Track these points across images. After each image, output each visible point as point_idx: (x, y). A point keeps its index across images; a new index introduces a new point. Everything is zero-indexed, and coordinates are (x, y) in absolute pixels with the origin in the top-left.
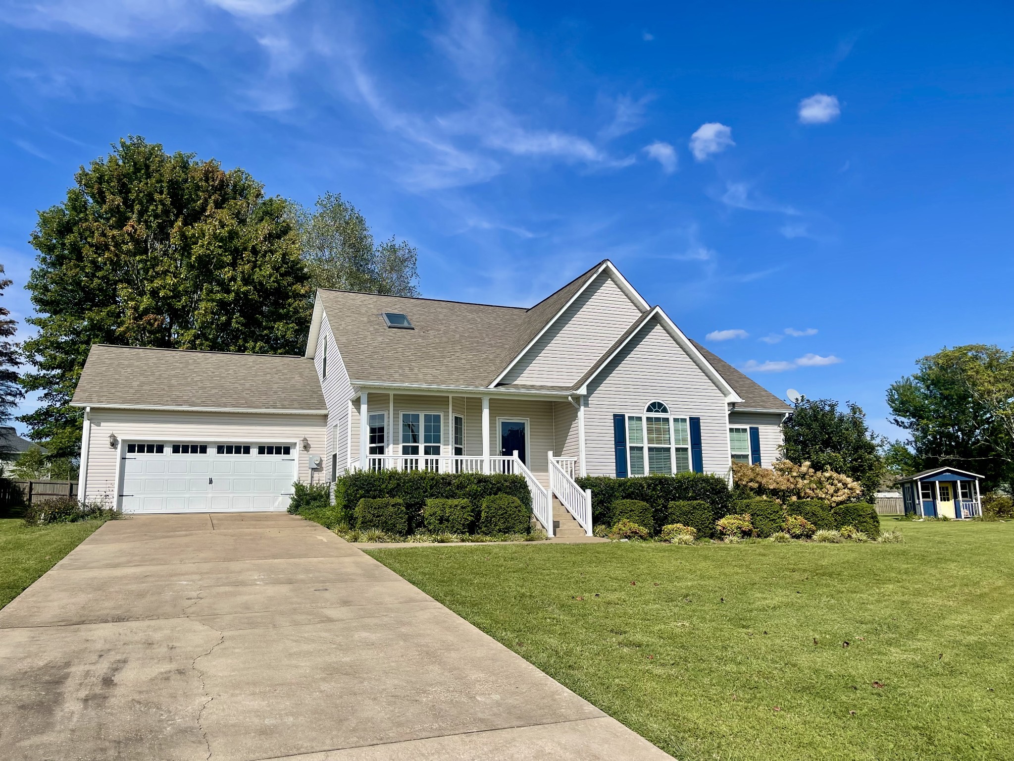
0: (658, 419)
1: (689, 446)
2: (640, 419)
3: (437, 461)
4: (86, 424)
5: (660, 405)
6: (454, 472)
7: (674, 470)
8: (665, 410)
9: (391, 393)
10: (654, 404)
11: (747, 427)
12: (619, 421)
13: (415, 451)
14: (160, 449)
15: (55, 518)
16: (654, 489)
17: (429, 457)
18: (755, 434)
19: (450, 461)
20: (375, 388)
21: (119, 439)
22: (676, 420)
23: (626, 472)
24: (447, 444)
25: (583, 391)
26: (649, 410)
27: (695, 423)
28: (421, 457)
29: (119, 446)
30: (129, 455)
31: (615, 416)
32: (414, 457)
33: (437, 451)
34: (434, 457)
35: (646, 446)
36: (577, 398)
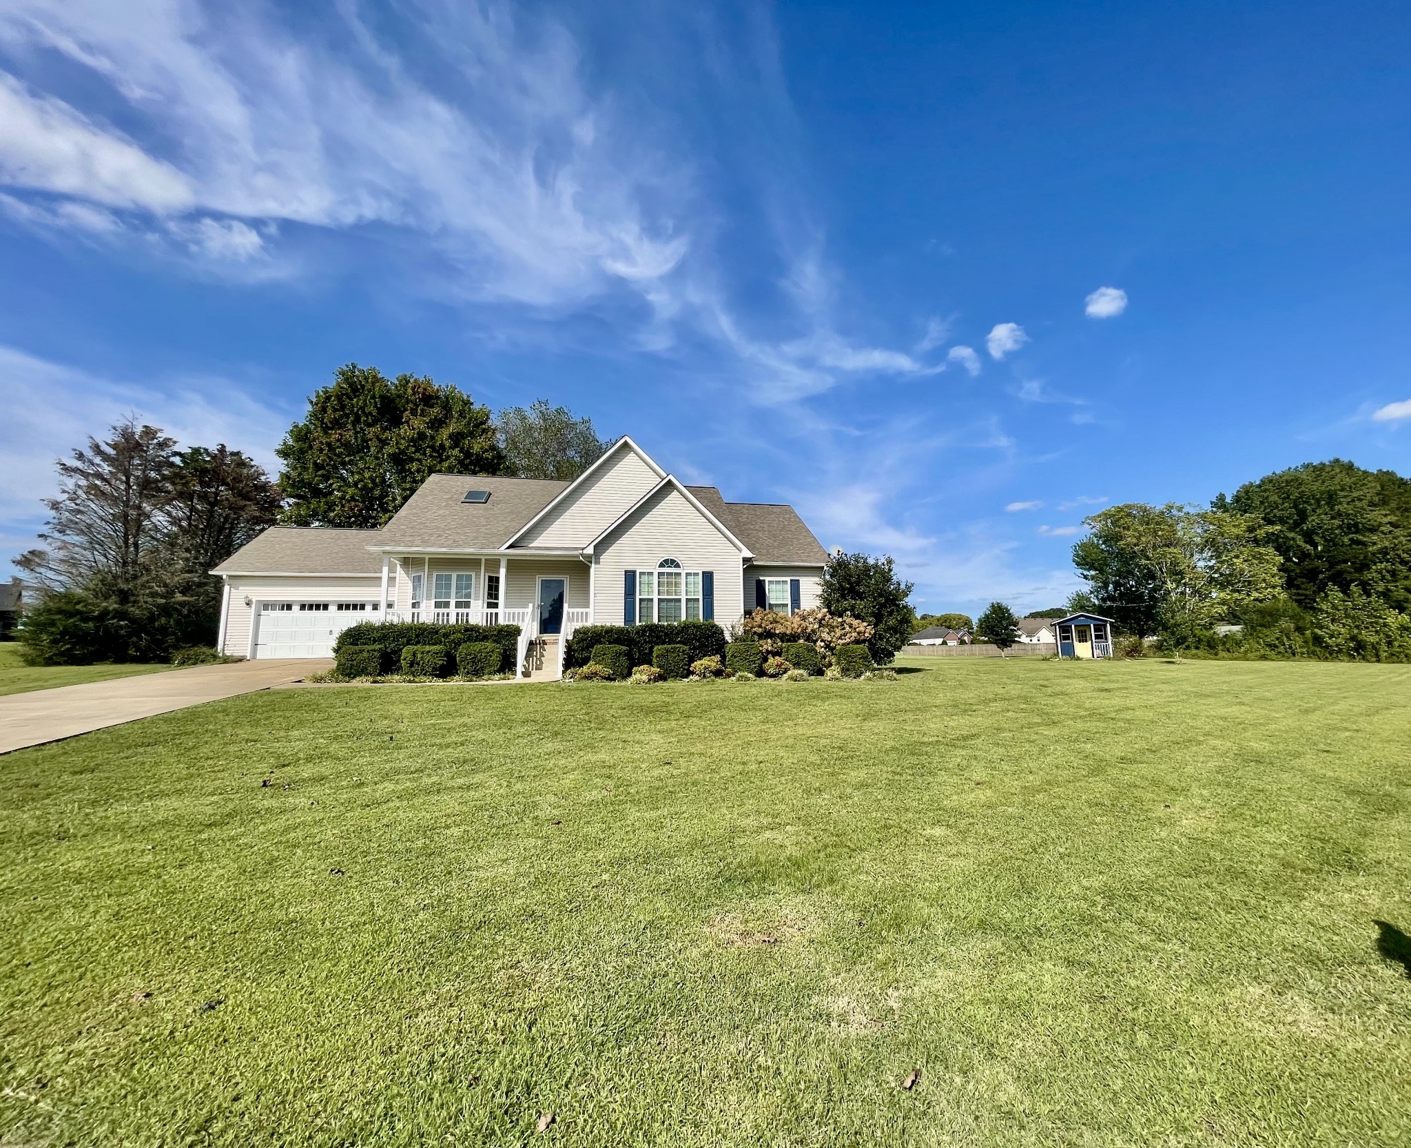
0: (669, 574)
1: (700, 597)
2: (651, 574)
3: (467, 614)
4: (226, 589)
5: (673, 561)
6: (485, 624)
7: (683, 618)
8: (678, 566)
9: (427, 557)
10: (666, 561)
11: (788, 579)
12: (630, 577)
13: (447, 605)
14: (289, 607)
15: (184, 662)
16: (643, 635)
17: (460, 611)
18: (795, 586)
19: (480, 615)
20: (409, 553)
21: (254, 600)
22: (687, 574)
23: (634, 620)
24: (477, 599)
25: (590, 551)
26: (661, 565)
27: (708, 578)
28: (453, 610)
29: (253, 606)
30: (263, 612)
31: (626, 572)
32: (445, 611)
33: (467, 605)
34: (465, 611)
35: (655, 597)
36: (589, 557)
